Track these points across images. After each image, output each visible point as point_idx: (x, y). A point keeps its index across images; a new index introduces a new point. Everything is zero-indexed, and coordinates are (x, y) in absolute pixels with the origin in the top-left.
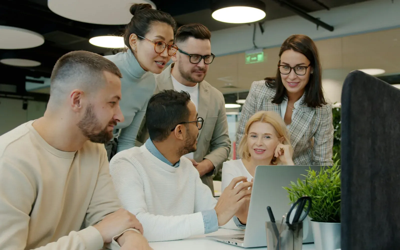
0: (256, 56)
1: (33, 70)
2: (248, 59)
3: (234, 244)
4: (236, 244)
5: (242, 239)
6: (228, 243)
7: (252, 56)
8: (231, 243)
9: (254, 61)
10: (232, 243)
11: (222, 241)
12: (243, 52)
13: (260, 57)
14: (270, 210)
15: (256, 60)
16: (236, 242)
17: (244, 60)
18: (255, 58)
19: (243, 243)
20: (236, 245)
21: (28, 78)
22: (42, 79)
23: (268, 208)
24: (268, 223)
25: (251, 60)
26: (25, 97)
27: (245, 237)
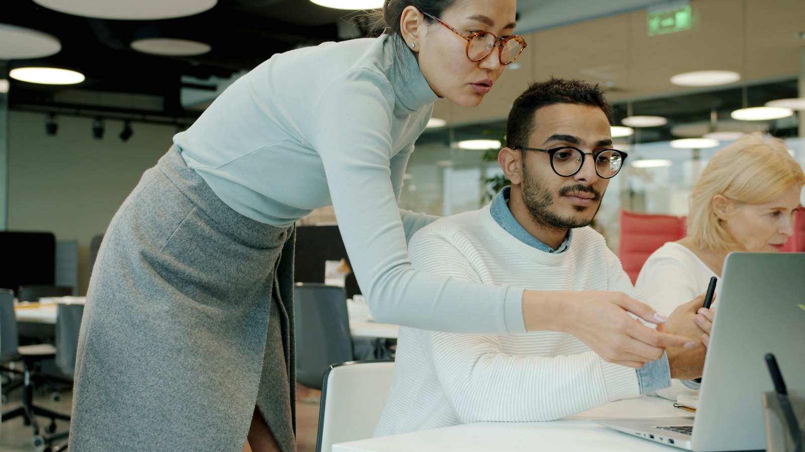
0: (673, 15)
1: (195, 63)
2: (654, 24)
3: (666, 441)
4: (672, 442)
5: (688, 430)
6: (648, 437)
7: (663, 17)
8: (657, 439)
9: (668, 27)
10: (661, 439)
11: (634, 433)
12: (642, 10)
13: (683, 18)
14: (772, 363)
15: (674, 26)
16: (671, 438)
17: (645, 27)
18: (668, 22)
19: (689, 439)
20: (671, 444)
21: (186, 79)
22: (213, 81)
23: (769, 357)
24: (769, 397)
25: (661, 27)
26: (180, 120)
27: (695, 425)
